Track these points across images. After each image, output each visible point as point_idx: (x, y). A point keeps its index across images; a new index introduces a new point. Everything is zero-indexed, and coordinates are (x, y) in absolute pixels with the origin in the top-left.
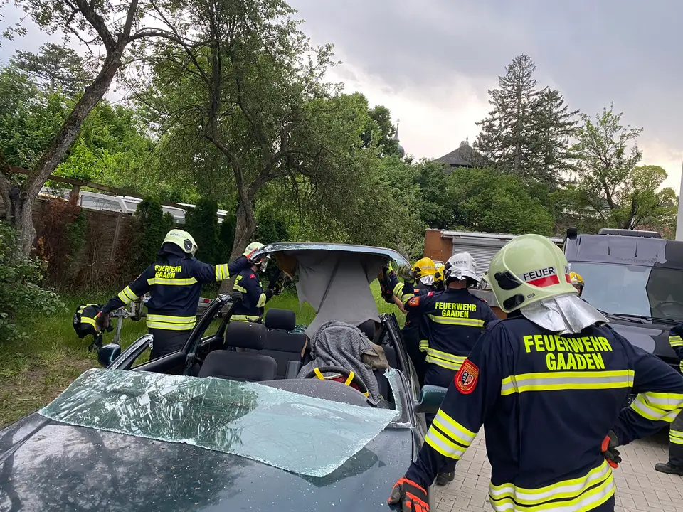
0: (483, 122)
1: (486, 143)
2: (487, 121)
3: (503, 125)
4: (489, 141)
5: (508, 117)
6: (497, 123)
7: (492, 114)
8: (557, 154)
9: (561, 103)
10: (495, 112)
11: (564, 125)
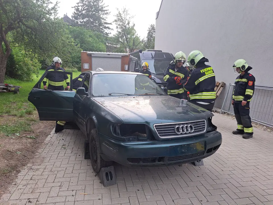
0: (75, 7)
1: (77, 16)
2: (76, 6)
3: (82, 9)
4: (78, 15)
5: (84, 6)
6: (80, 8)
7: (78, 3)
8: (102, 22)
9: (102, 2)
10: (79, 3)
11: (104, 11)
